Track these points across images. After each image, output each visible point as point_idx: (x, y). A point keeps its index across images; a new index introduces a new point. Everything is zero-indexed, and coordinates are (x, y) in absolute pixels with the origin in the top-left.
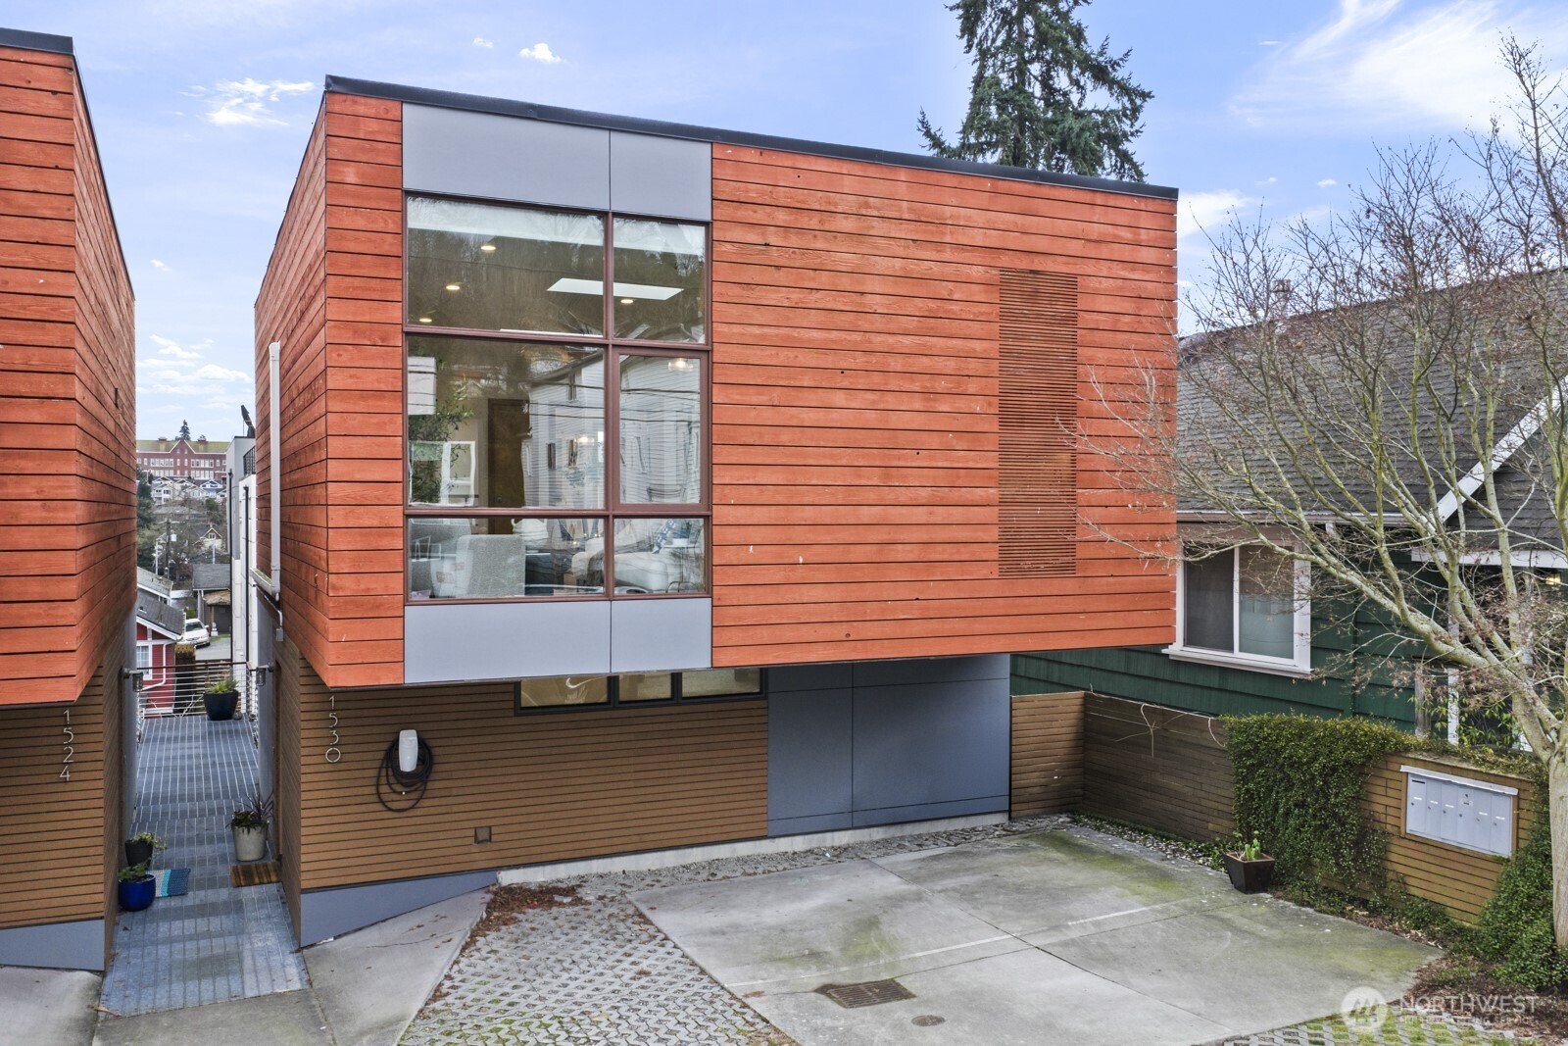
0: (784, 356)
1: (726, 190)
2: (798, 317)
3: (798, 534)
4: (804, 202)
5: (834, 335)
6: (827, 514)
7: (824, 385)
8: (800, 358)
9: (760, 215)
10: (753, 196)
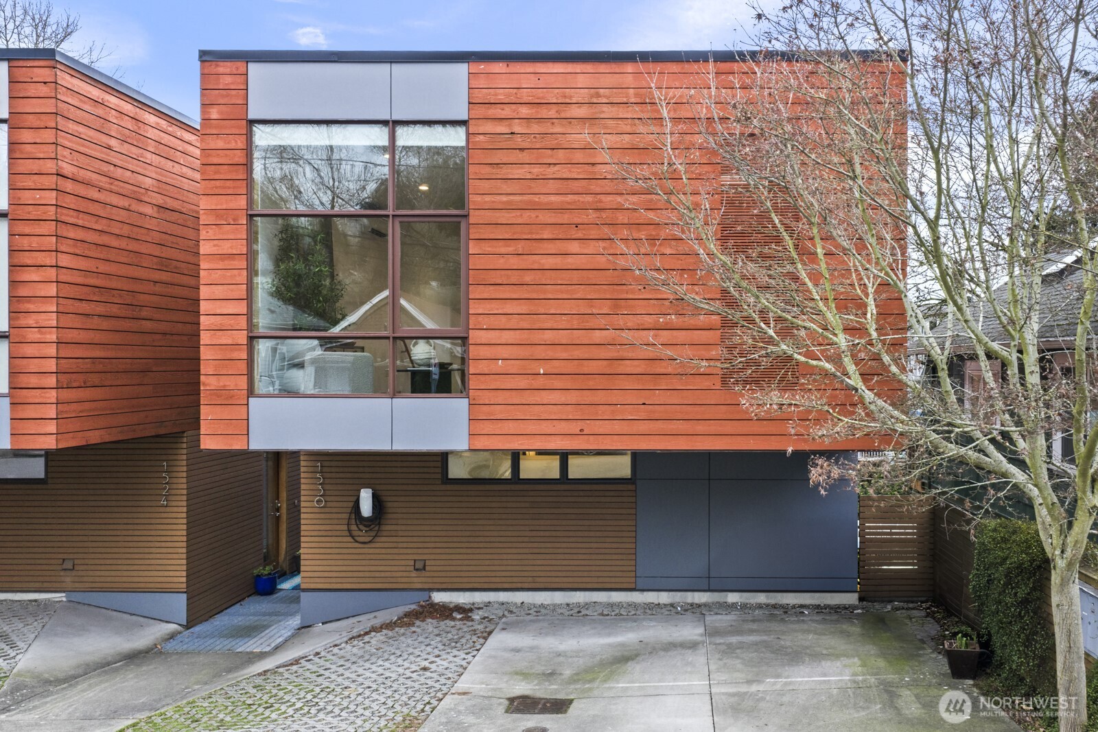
0: (527, 216)
1: (480, 96)
2: (537, 187)
3: (540, 352)
4: (543, 98)
5: (570, 198)
6: (563, 337)
7: (560, 237)
8: (541, 217)
9: (507, 112)
10: (501, 98)
